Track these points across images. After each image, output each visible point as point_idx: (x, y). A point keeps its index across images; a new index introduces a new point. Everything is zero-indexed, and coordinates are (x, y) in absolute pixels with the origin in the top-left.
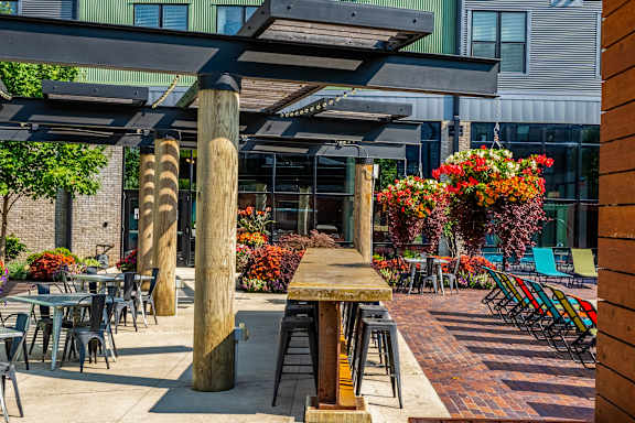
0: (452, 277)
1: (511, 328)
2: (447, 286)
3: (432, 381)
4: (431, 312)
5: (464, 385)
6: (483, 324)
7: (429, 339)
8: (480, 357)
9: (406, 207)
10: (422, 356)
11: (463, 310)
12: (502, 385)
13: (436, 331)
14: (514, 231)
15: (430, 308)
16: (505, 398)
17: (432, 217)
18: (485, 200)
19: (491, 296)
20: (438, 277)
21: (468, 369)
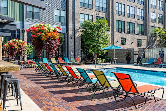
0: (25, 65)
1: (44, 76)
2: (24, 68)
3: (29, 96)
4: (21, 74)
5: (40, 95)
6: (36, 76)
7: (23, 82)
8: (40, 85)
9: (13, 47)
10: (23, 88)
11: (29, 73)
12: (51, 93)
13: (25, 79)
14: (53, 48)
15: (21, 73)
16: (54, 98)
17: (21, 49)
18: (44, 39)
19: (37, 69)
20: (21, 66)
21: (38, 89)
